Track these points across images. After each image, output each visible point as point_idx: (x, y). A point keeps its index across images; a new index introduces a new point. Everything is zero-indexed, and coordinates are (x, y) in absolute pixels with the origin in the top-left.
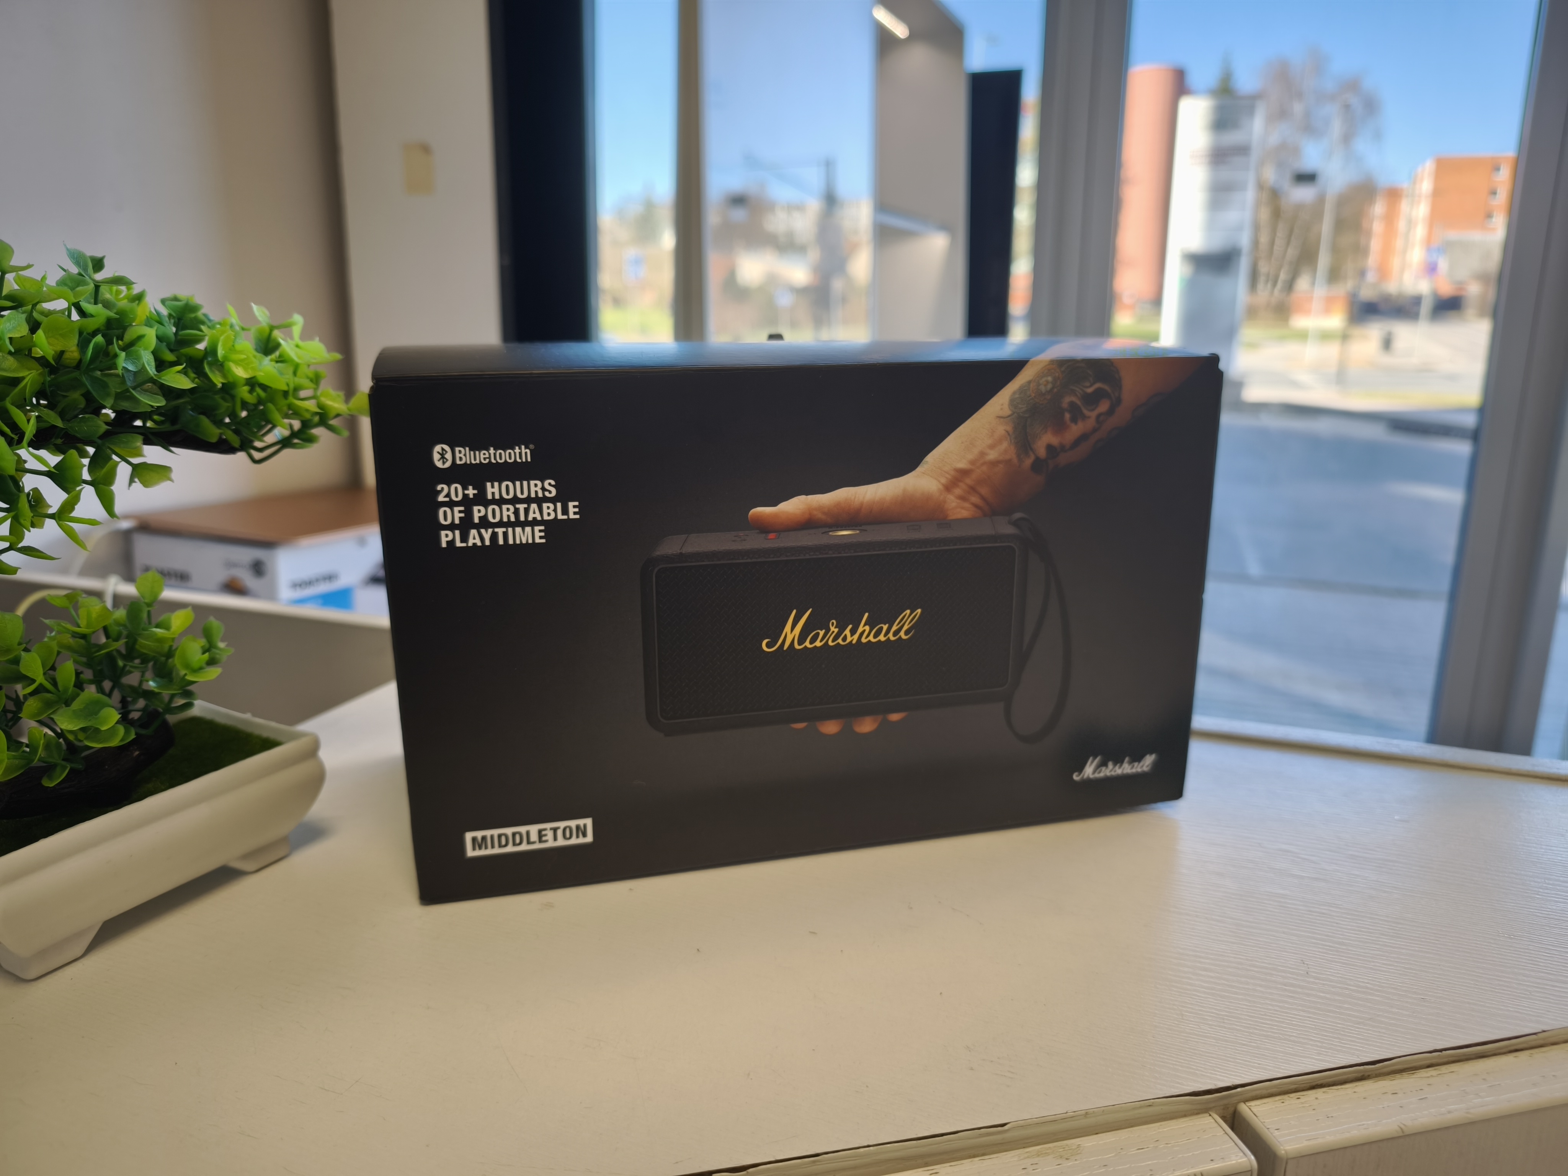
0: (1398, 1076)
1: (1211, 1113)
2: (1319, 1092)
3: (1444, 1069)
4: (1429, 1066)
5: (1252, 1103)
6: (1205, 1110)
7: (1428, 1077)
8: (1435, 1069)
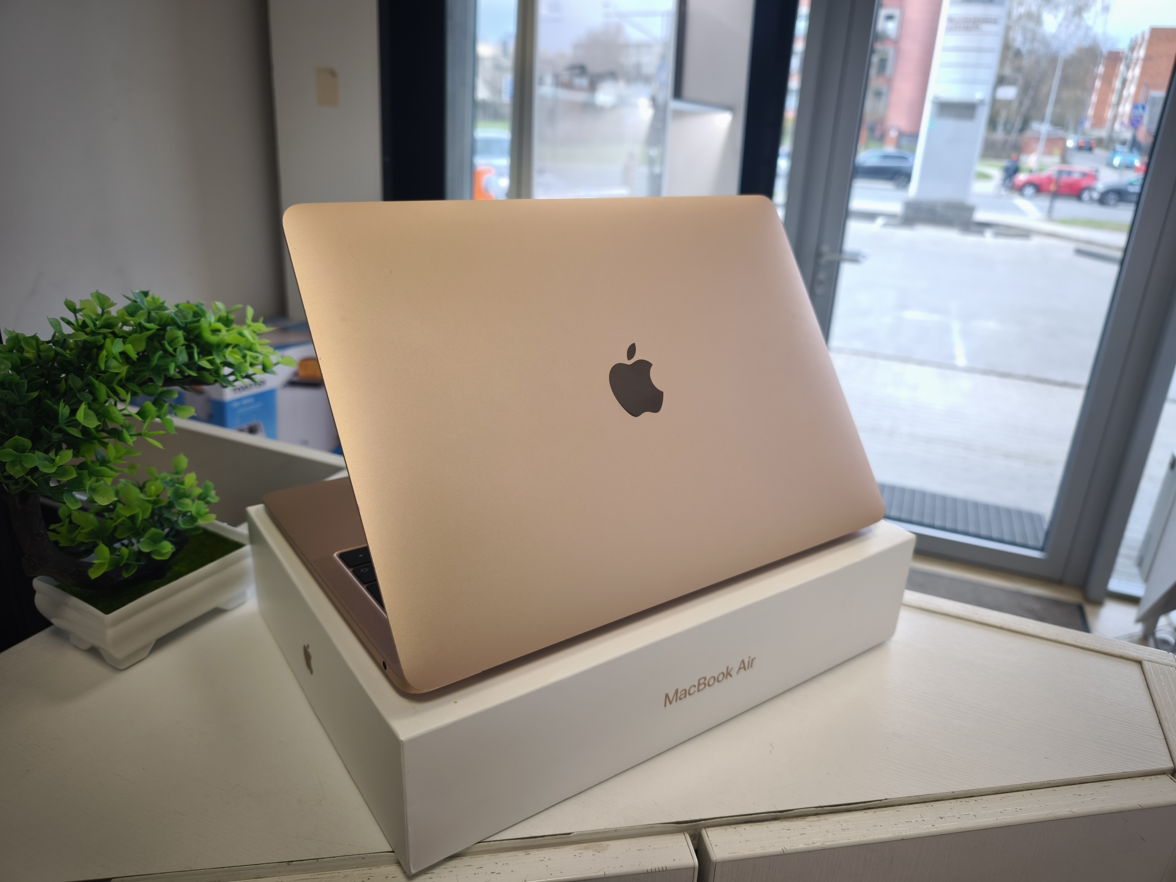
0: (795, 819)
1: (685, 833)
2: (748, 827)
3: (823, 817)
5: (708, 829)
6: (683, 831)
7: (811, 821)
8: (817, 817)
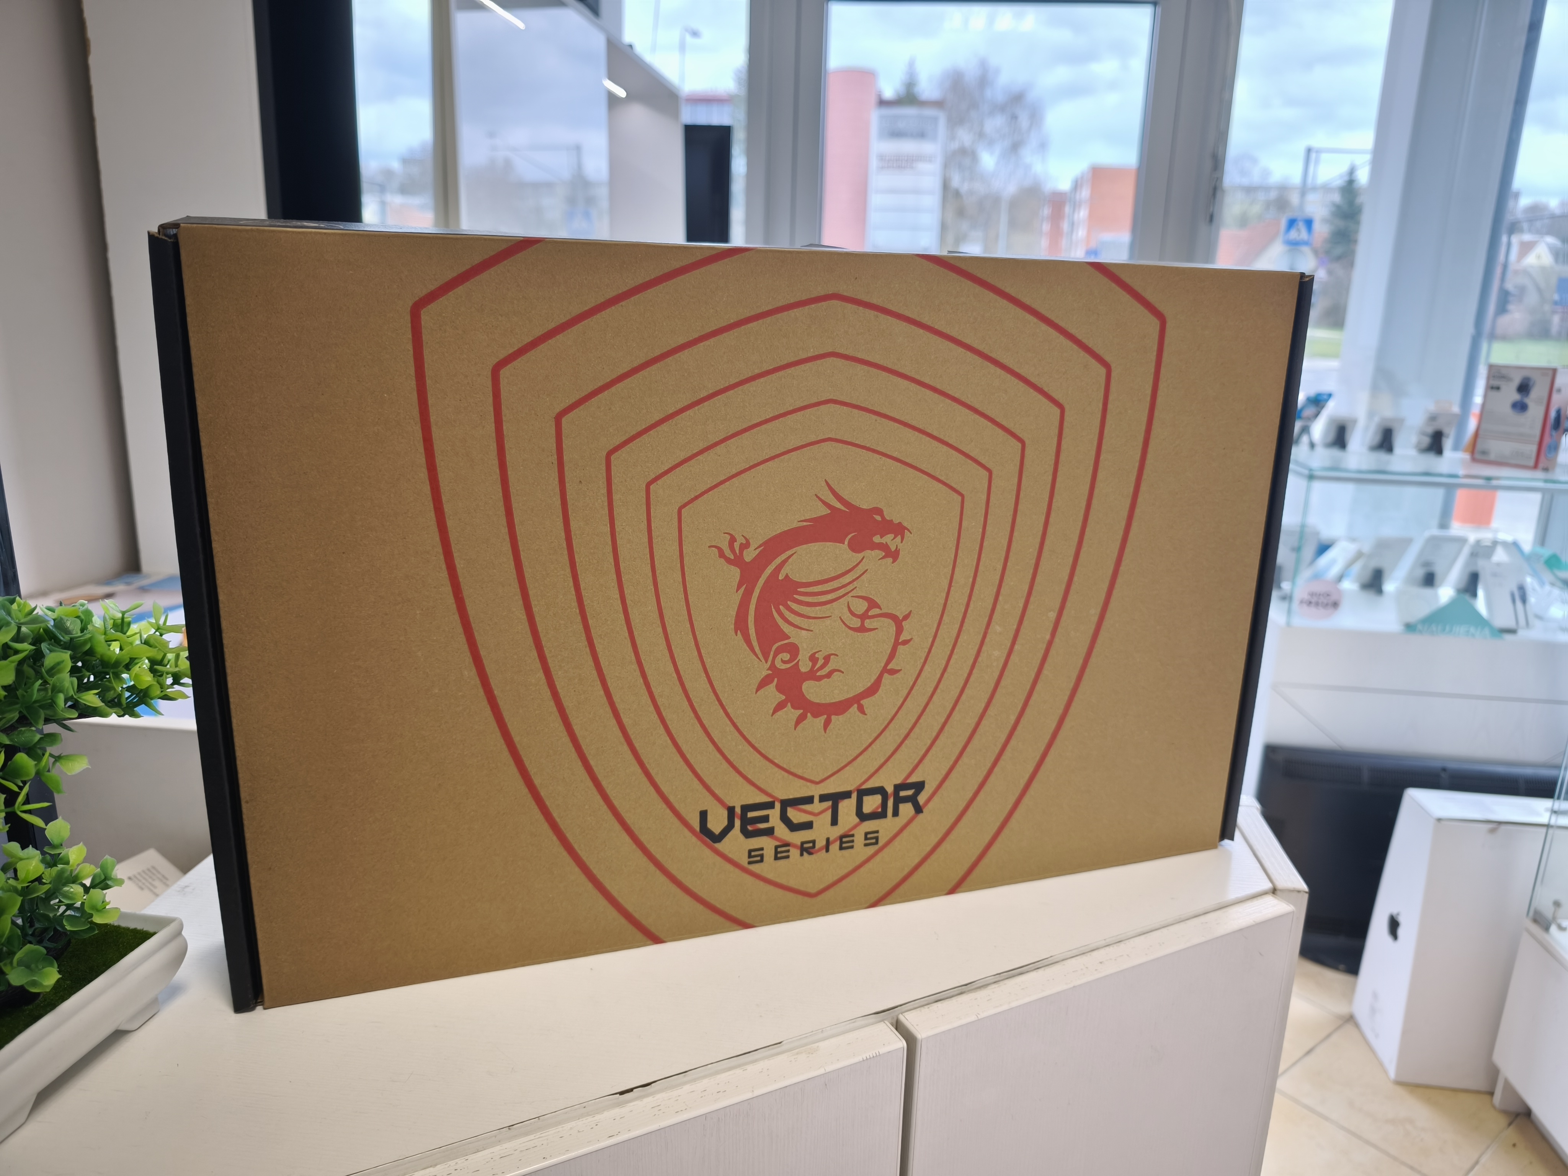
1: (885, 1021)
3: (1001, 983)
4: (995, 982)
5: (905, 1014)
6: (883, 1021)
8: (997, 984)
